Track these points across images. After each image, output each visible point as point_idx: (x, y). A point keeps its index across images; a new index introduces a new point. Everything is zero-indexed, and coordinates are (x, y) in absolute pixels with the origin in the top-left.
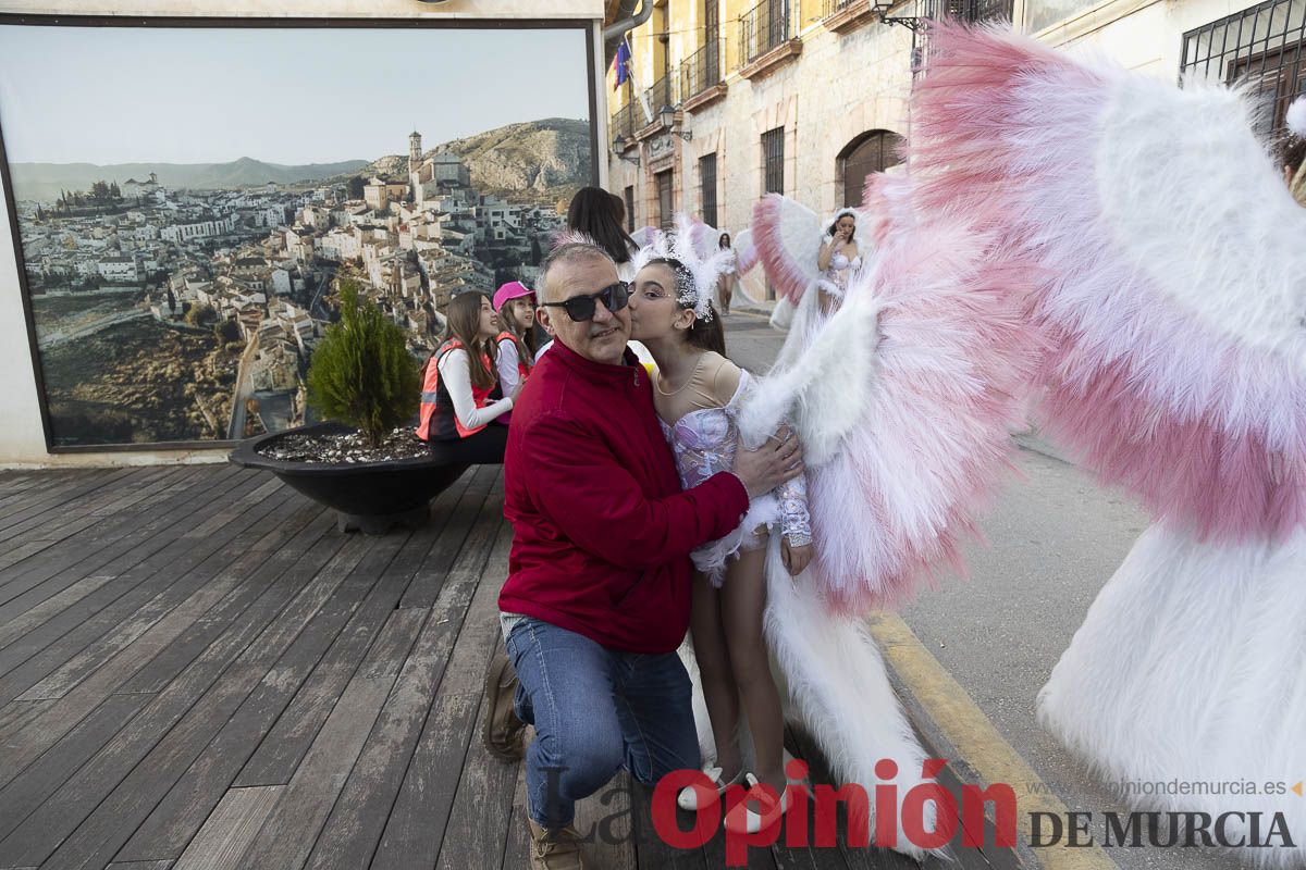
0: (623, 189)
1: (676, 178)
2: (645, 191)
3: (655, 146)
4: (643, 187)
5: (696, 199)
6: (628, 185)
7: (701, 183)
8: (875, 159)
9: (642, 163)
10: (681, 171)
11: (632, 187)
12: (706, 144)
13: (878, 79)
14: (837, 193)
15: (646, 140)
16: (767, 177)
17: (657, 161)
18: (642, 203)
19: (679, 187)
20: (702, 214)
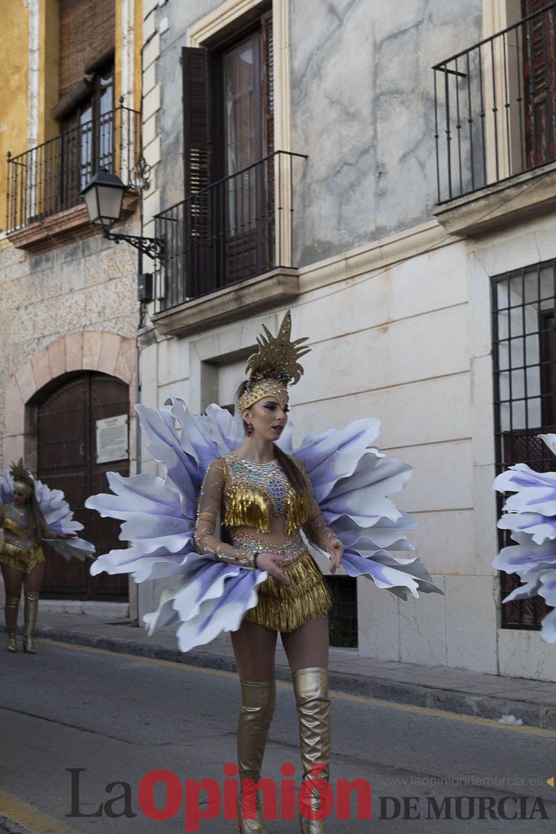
8: (82, 407)
13: (85, 309)
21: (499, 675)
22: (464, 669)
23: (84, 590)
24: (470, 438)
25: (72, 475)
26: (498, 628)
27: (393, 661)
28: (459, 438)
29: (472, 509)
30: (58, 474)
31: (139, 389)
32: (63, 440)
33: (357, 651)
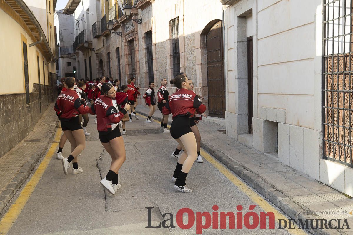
0: (116, 49)
1: (136, 43)
2: (124, 50)
3: (127, 26)
4: (123, 48)
5: (144, 55)
6: (117, 47)
7: (146, 47)
8: (219, 35)
9: (123, 35)
10: (138, 40)
11: (119, 47)
12: (147, 26)
14: (202, 54)
15: (123, 23)
16: (173, 44)
17: (128, 34)
18: (123, 56)
19: (137, 48)
20: (147, 64)
21: (320, 182)
22: (309, 176)
23: (222, 114)
24: (314, 58)
25: (217, 65)
26: (320, 158)
27: (287, 166)
28: (311, 58)
29: (314, 95)
30: (213, 64)
31: (224, 30)
32: (214, 50)
33: (278, 158)
